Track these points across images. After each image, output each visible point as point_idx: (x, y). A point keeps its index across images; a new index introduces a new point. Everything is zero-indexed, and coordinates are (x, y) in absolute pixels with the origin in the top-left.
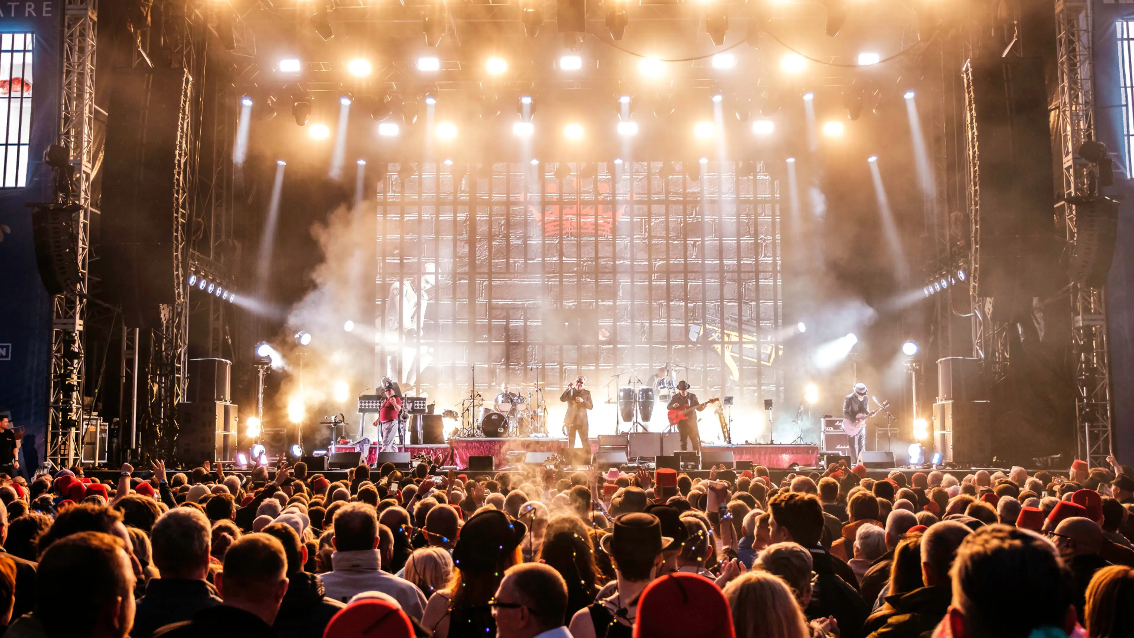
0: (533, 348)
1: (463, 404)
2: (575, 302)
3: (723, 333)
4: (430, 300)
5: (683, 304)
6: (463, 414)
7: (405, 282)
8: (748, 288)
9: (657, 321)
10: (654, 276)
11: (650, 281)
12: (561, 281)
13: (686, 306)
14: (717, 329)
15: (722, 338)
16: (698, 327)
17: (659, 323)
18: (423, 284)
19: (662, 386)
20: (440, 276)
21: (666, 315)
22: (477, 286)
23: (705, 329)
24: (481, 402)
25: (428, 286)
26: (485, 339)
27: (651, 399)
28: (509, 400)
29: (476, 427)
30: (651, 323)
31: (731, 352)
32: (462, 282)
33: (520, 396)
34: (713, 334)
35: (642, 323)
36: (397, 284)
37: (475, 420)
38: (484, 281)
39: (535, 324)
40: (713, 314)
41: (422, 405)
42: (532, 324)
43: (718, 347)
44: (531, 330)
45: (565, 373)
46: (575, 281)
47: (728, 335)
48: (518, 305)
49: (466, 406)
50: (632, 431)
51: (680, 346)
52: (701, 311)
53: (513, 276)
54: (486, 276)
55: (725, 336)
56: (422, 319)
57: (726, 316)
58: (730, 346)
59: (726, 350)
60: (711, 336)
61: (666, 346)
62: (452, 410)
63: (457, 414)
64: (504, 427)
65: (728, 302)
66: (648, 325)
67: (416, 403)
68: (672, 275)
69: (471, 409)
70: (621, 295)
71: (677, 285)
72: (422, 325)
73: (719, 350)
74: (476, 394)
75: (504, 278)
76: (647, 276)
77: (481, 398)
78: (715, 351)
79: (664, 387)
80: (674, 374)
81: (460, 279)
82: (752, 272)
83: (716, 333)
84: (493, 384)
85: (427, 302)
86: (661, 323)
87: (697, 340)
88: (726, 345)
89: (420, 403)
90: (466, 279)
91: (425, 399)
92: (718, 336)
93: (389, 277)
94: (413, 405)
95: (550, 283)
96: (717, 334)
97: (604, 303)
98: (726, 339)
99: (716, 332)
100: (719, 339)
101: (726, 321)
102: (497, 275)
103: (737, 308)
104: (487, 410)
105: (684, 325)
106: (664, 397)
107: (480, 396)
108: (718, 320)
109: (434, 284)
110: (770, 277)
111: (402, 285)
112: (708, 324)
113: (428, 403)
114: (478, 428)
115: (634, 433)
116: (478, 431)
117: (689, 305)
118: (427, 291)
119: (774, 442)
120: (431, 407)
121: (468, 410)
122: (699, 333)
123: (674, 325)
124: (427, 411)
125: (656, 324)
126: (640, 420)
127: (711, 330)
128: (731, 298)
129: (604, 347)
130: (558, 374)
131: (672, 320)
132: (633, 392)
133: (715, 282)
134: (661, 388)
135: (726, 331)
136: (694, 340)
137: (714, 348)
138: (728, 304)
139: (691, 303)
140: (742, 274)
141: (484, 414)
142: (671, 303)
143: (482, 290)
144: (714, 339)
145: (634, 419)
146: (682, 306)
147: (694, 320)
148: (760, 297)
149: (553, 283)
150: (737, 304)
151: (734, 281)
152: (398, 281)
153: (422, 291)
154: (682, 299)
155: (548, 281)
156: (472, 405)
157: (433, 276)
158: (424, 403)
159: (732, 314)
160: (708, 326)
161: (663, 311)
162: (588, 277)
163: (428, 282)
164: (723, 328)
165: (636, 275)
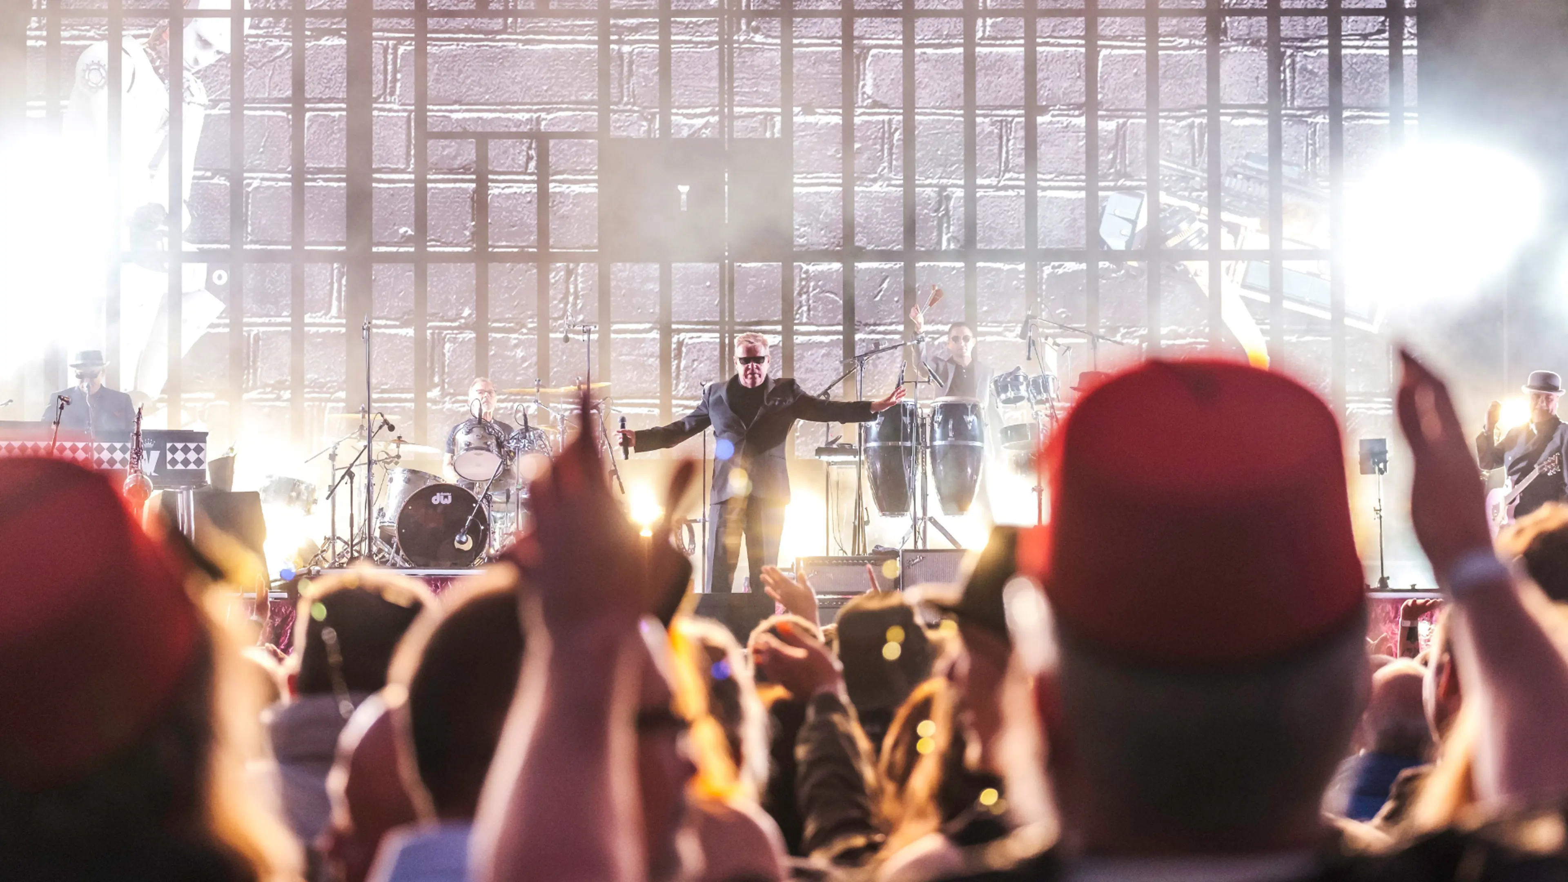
0: (569, 273)
1: (333, 457)
2: (712, 113)
3: (1214, 221)
4: (215, 103)
5: (1081, 121)
6: (332, 490)
7: (128, 43)
8: (1304, 69)
9: (993, 181)
10: (983, 27)
11: (970, 43)
12: (665, 43)
13: (1091, 131)
14: (1194, 207)
15: (1214, 239)
16: (1133, 202)
17: (997, 188)
18: (190, 50)
19: (1011, 394)
20: (247, 21)
21: (1022, 160)
22: (377, 59)
23: (1155, 209)
24: (393, 449)
25: (208, 58)
26: (406, 240)
27: (974, 439)
28: (492, 443)
29: (377, 533)
30: (970, 188)
31: (1244, 286)
32: (323, 42)
33: (527, 429)
34: (1183, 226)
35: (943, 188)
36: (99, 51)
37: (375, 513)
38: (400, 41)
39: (577, 189)
40: (1183, 156)
41: (192, 456)
42: (564, 188)
43: (1199, 269)
44: (564, 210)
45: (679, 356)
46: (711, 44)
47: (1234, 230)
48: (519, 123)
49: (345, 459)
50: (910, 546)
51: (1071, 266)
52: (1142, 146)
53: (497, 24)
54: (406, 22)
55: (1224, 231)
56: (188, 173)
57: (1227, 160)
58: (1241, 266)
59: (1225, 280)
60: (1177, 232)
61: (1022, 267)
62: (296, 476)
63: (311, 491)
64: (473, 531)
65: (1234, 116)
66: (959, 193)
67: (174, 450)
68: (1044, 24)
69: (360, 473)
70: (869, 90)
71: (1064, 56)
72: (186, 194)
73: (1203, 281)
74: (378, 420)
75: (468, 30)
76: (958, 24)
77: (394, 435)
78: (1188, 281)
79: (1018, 399)
80: (1051, 356)
81: (319, 34)
82: (1315, 12)
83: (1192, 220)
84: (434, 393)
85: (201, 113)
86: (1006, 188)
87: (1129, 243)
88: (1224, 264)
89: (186, 450)
90: (336, 33)
91: (200, 437)
92: (1200, 231)
93: (72, 27)
94: (162, 457)
95: (626, 49)
96: (1197, 225)
97: (810, 119)
98: (1227, 242)
99: (1191, 218)
100: (1202, 241)
101: (1227, 181)
102: (443, 21)
103: (1265, 136)
104: (414, 475)
105: (1083, 194)
106: (1015, 431)
107: (392, 428)
108: (1200, 176)
109: (227, 50)
110: (1380, 32)
111: (116, 52)
112: (1168, 190)
113: (213, 452)
114: (387, 539)
115: (916, 551)
116: (386, 548)
117: (1102, 125)
118: (203, 75)
119: (1391, 584)
120: (224, 466)
121: (350, 474)
122: (1134, 223)
123: (1050, 193)
124: (208, 479)
125: (991, 192)
126: (935, 507)
127: (1175, 212)
128: (1244, 101)
129: (812, 268)
130: (655, 362)
131: (1043, 178)
132: (913, 414)
133: (1190, 47)
134: (1007, 401)
135: (1225, 216)
136: (1117, 243)
137: (1186, 271)
138: (1236, 122)
139: (1110, 118)
140: (1284, 20)
141: (405, 492)
142: (1040, 119)
143: (395, 71)
144: (1186, 242)
145: (915, 505)
146: (1076, 129)
147: (1120, 175)
148: (1345, 101)
149: (638, 48)
150: (1265, 122)
151: (1255, 43)
152: (103, 38)
153: (186, 74)
154: (1078, 107)
155: (620, 42)
156: (364, 458)
157: (225, 24)
158: (199, 450)
159: (1248, 156)
160: (1164, 198)
161: (1016, 143)
162: (756, 30)
163: (205, 44)
164: (1215, 205)
165: (919, 23)
